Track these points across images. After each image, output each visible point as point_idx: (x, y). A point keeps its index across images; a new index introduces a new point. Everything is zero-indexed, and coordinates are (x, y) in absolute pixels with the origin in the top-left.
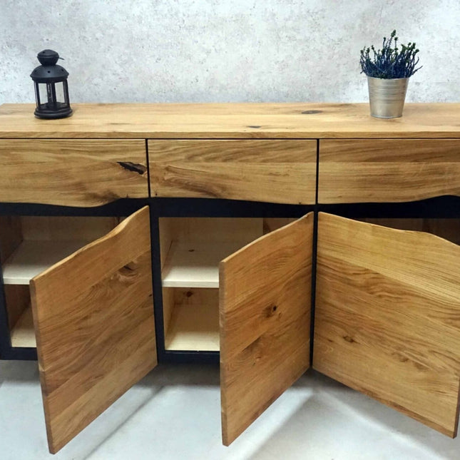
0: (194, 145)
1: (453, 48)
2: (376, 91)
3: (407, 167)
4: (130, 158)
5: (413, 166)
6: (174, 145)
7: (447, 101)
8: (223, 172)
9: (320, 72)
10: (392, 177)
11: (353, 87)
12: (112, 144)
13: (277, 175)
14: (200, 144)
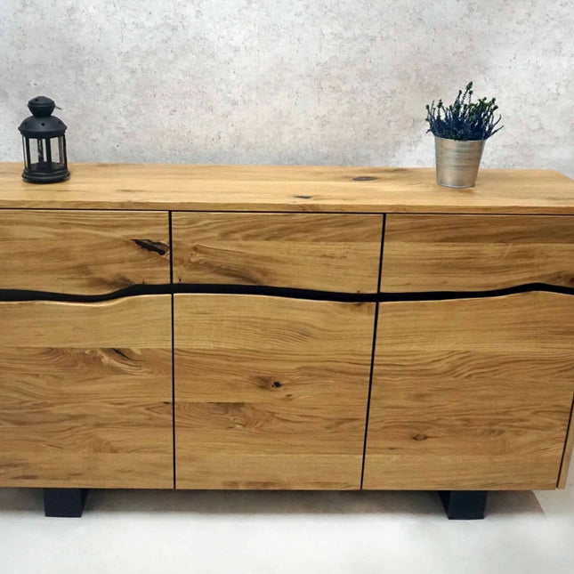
0: (230, 219)
1: (523, 105)
2: (447, 155)
3: (490, 249)
4: (149, 234)
5: (497, 248)
6: (206, 219)
7: (516, 167)
8: (267, 253)
9: (368, 129)
10: (473, 260)
11: (404, 147)
12: (127, 217)
13: (332, 257)
14: (239, 218)
